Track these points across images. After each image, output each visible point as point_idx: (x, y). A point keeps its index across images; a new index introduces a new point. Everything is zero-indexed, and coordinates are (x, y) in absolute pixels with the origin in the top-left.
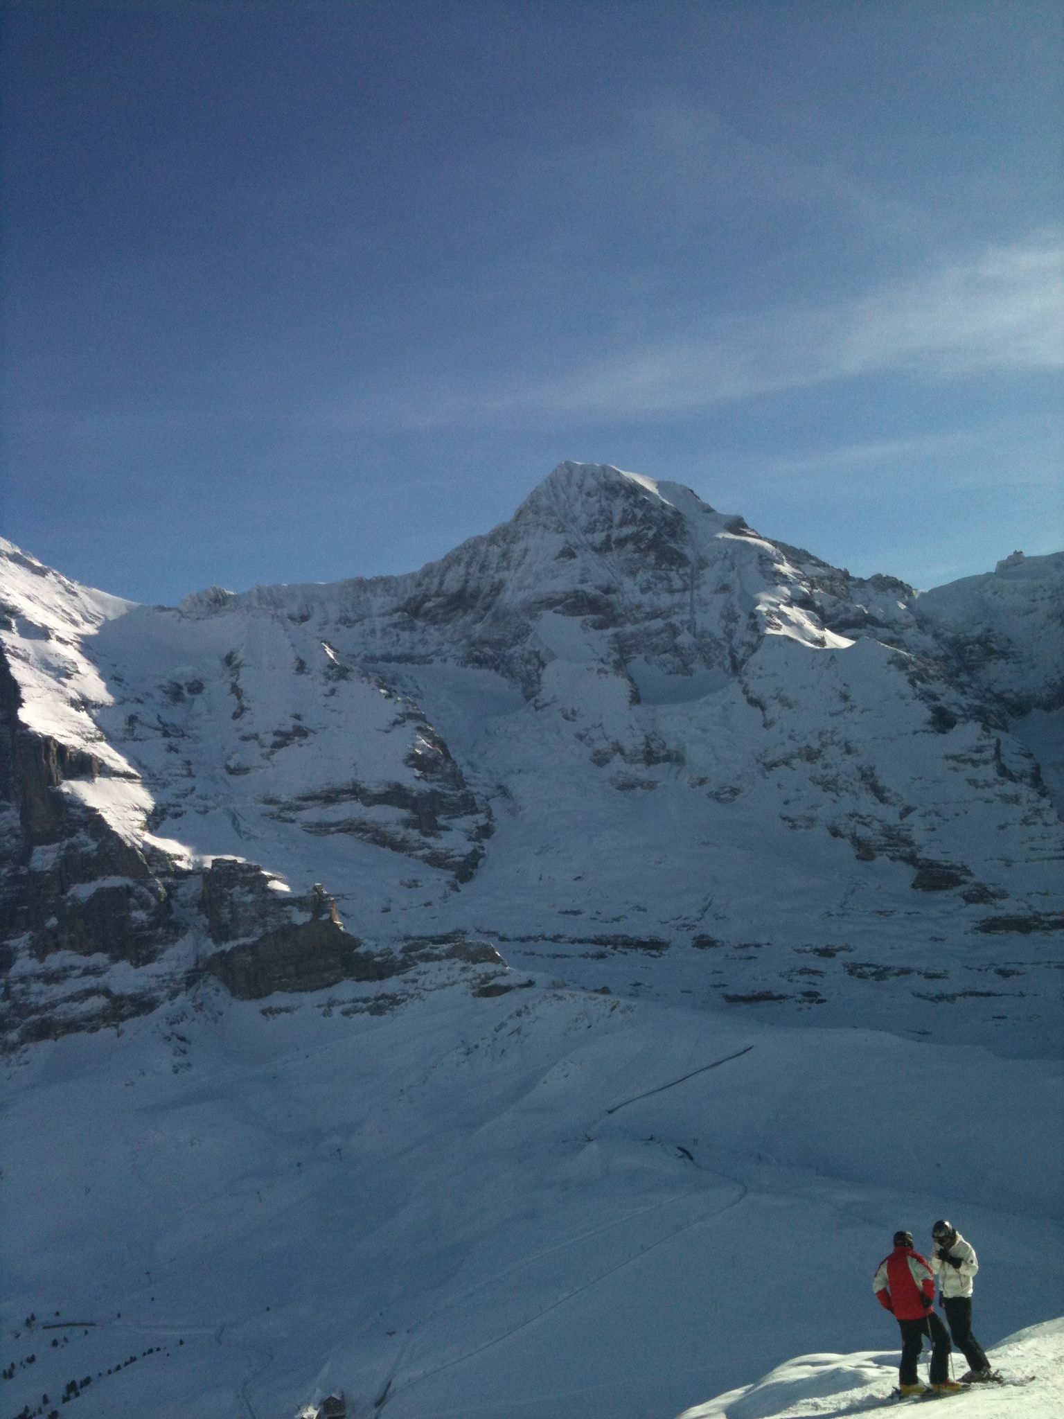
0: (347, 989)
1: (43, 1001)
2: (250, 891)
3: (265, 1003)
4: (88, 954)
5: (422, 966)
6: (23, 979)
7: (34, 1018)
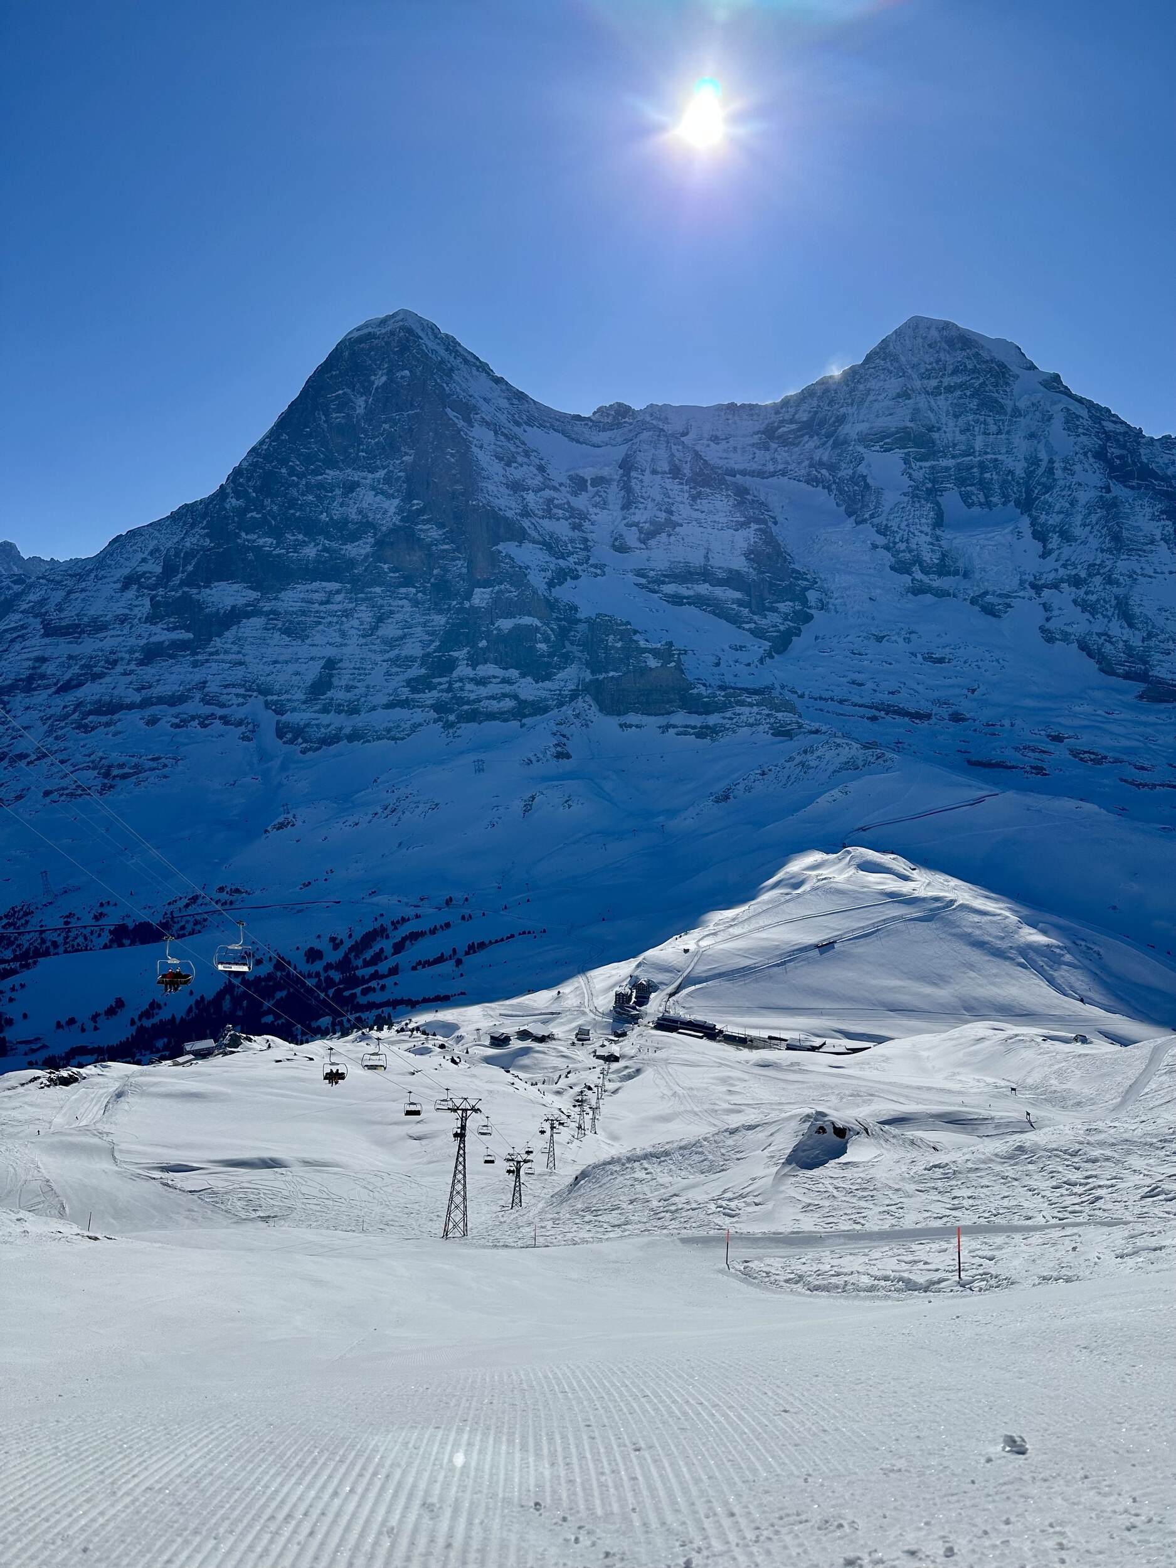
0: (680, 718)
1: (473, 696)
2: (620, 640)
3: (623, 719)
4: (506, 669)
5: (738, 709)
6: (461, 680)
7: (466, 707)
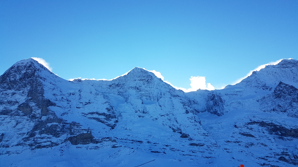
1: (40, 142)
3: (77, 146)
4: (49, 135)
5: (104, 142)
6: (37, 138)
